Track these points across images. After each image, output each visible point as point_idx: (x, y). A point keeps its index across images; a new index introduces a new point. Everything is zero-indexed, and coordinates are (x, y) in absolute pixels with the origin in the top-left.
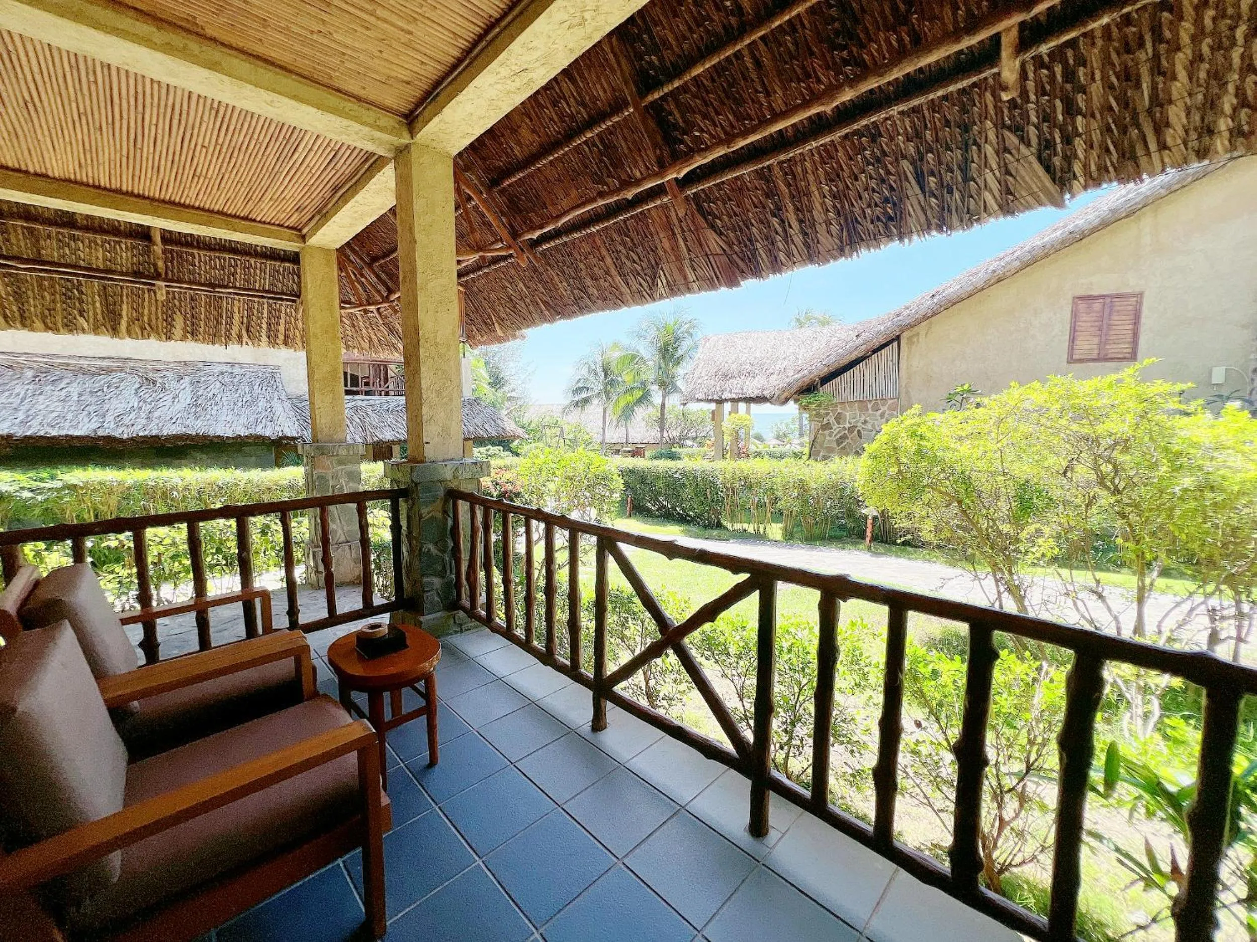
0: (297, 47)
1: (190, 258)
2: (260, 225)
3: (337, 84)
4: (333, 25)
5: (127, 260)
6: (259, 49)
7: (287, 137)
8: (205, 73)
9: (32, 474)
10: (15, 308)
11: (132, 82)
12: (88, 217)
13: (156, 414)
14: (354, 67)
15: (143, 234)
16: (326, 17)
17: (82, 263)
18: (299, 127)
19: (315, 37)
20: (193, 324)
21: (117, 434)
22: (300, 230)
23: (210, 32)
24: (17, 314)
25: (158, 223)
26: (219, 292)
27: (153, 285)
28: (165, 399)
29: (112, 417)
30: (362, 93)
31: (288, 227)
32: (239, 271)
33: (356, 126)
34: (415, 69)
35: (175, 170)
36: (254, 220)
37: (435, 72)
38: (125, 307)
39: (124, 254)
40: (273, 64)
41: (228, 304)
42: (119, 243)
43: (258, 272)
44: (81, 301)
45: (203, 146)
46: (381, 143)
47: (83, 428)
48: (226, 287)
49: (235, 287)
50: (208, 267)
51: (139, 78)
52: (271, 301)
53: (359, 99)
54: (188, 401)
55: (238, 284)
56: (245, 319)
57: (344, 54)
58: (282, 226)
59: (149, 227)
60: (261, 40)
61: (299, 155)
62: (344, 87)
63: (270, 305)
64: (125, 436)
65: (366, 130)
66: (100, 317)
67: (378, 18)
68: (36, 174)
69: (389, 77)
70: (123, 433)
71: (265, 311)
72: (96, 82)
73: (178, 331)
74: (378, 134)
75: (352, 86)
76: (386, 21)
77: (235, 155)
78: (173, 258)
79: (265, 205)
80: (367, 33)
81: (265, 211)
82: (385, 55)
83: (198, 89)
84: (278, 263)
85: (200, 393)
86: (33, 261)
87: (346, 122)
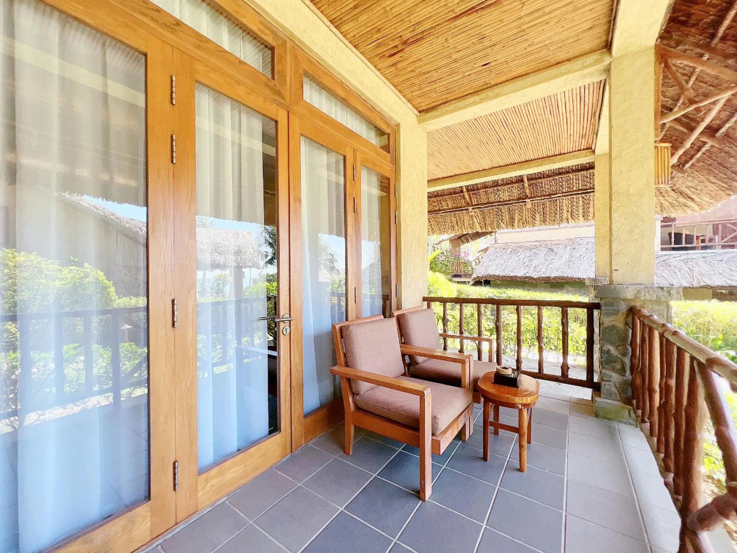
0: (525, 60)
1: (541, 184)
2: (568, 154)
3: (553, 61)
4: (531, 38)
5: (516, 193)
6: (514, 74)
7: (550, 104)
8: (495, 101)
9: (499, 290)
10: (483, 223)
11: (484, 119)
12: (503, 180)
13: (550, 266)
14: (554, 47)
15: (520, 180)
16: (525, 37)
17: (501, 200)
18: (552, 94)
19: (528, 50)
20: (544, 216)
21: (533, 276)
22: (591, 148)
23: (493, 83)
24: (484, 226)
25: (525, 172)
26: (554, 198)
27: (525, 202)
28: (556, 258)
29: (532, 268)
30: (570, 55)
31: (584, 149)
32: (564, 183)
33: (571, 76)
34: (589, 17)
35: (518, 146)
36: (565, 153)
37: (603, 7)
38: (516, 214)
39: (515, 191)
40: (522, 76)
41: (560, 202)
42: (512, 187)
43: (575, 181)
44: (502, 216)
45: (521, 130)
46: (591, 75)
47: (520, 273)
48: (556, 194)
49: (563, 193)
50: (549, 186)
51: (485, 116)
52: (583, 195)
53: (569, 60)
54: (566, 259)
55: (564, 191)
56: (569, 209)
57: (546, 45)
58: (580, 150)
59: (520, 176)
60: (510, 71)
61: (562, 109)
62: (559, 59)
63: (583, 198)
64: (536, 277)
65: (577, 74)
66: (508, 221)
67: (549, 13)
68: (483, 170)
69: (578, 35)
70: (535, 275)
71: (581, 202)
72: (476, 127)
73: (538, 222)
74: (586, 71)
75: (562, 56)
76: (554, 10)
77: (535, 126)
78: (533, 186)
79: (564, 142)
80: (549, 25)
81: (566, 146)
82: (566, 27)
83: (504, 107)
84: (585, 172)
85: (573, 255)
86: (487, 203)
87: (563, 78)
